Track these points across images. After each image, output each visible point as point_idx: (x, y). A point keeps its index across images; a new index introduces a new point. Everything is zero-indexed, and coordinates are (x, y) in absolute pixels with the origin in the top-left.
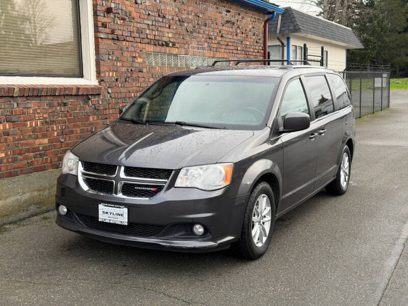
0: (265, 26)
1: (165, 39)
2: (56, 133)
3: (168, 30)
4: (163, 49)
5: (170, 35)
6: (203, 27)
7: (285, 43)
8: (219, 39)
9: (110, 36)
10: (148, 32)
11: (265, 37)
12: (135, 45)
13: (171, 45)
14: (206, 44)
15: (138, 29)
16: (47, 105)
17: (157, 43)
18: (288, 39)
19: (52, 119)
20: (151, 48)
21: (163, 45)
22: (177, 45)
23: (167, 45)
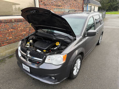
0: (83, 2)
1: (59, 5)
2: (28, 30)
3: (60, 2)
4: (58, 7)
5: (60, 4)
6: (69, 2)
7: (87, 5)
8: (73, 4)
9: (43, 4)
10: (54, 3)
11: (83, 4)
12: (51, 6)
13: (60, 6)
14: (69, 6)
15: (51, 2)
16: (25, 23)
17: (57, 6)
18: (88, 5)
19: (27, 27)
20: (55, 7)
21: (58, 6)
22: (62, 6)
23: (59, 6)
